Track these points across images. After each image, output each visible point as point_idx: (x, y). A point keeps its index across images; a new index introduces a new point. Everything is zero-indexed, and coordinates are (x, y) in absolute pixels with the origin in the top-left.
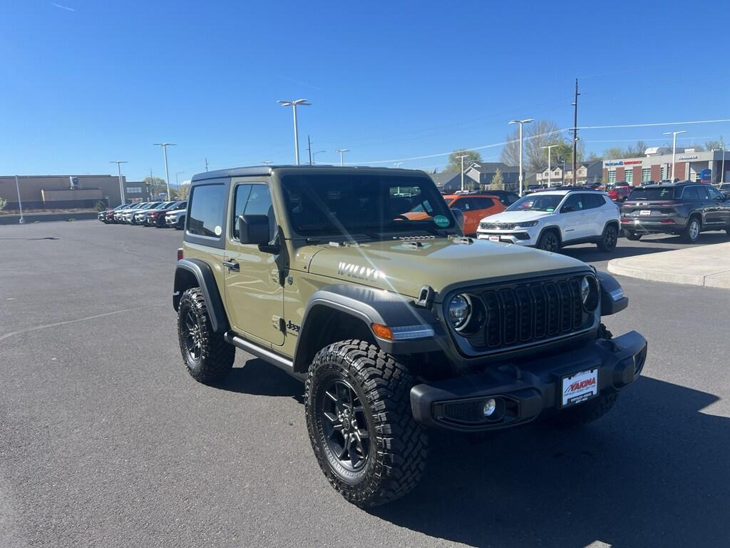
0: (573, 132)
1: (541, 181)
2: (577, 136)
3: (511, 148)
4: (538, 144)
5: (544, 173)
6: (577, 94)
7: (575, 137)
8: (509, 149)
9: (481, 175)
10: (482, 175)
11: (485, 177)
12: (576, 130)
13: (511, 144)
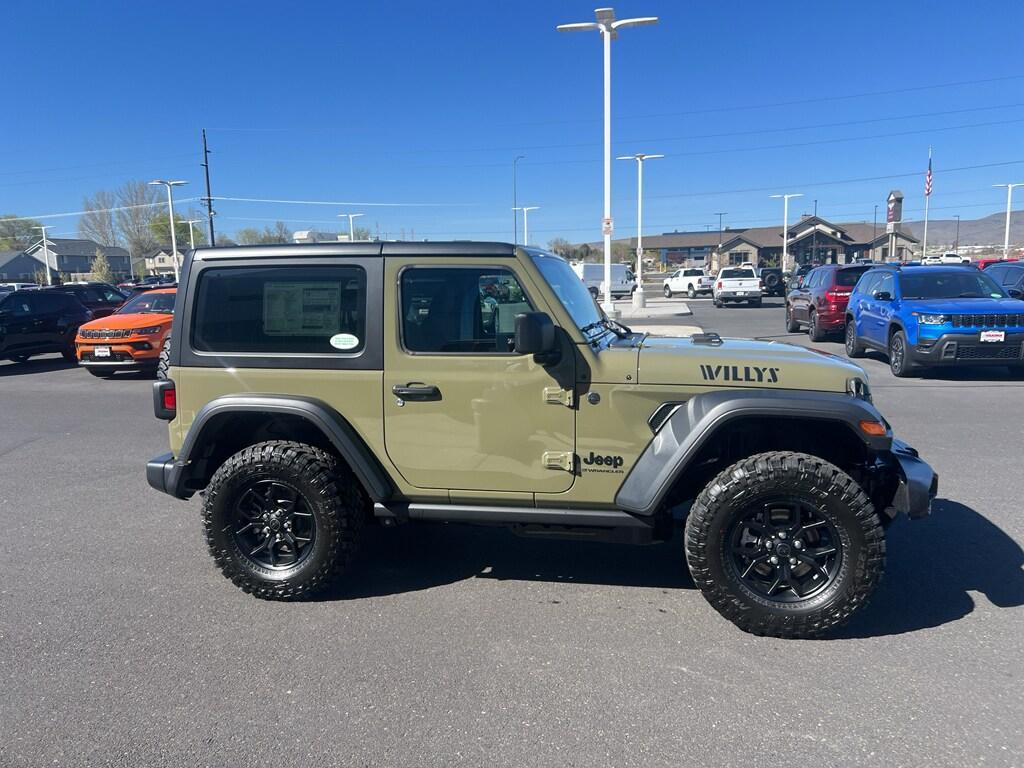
0: (206, 203)
1: (153, 270)
2: (212, 208)
3: (95, 219)
4: (137, 216)
5: (157, 258)
6: (206, 152)
7: (210, 210)
8: (90, 221)
9: (58, 257)
10: (60, 259)
11: (66, 262)
12: (209, 200)
13: (94, 214)
